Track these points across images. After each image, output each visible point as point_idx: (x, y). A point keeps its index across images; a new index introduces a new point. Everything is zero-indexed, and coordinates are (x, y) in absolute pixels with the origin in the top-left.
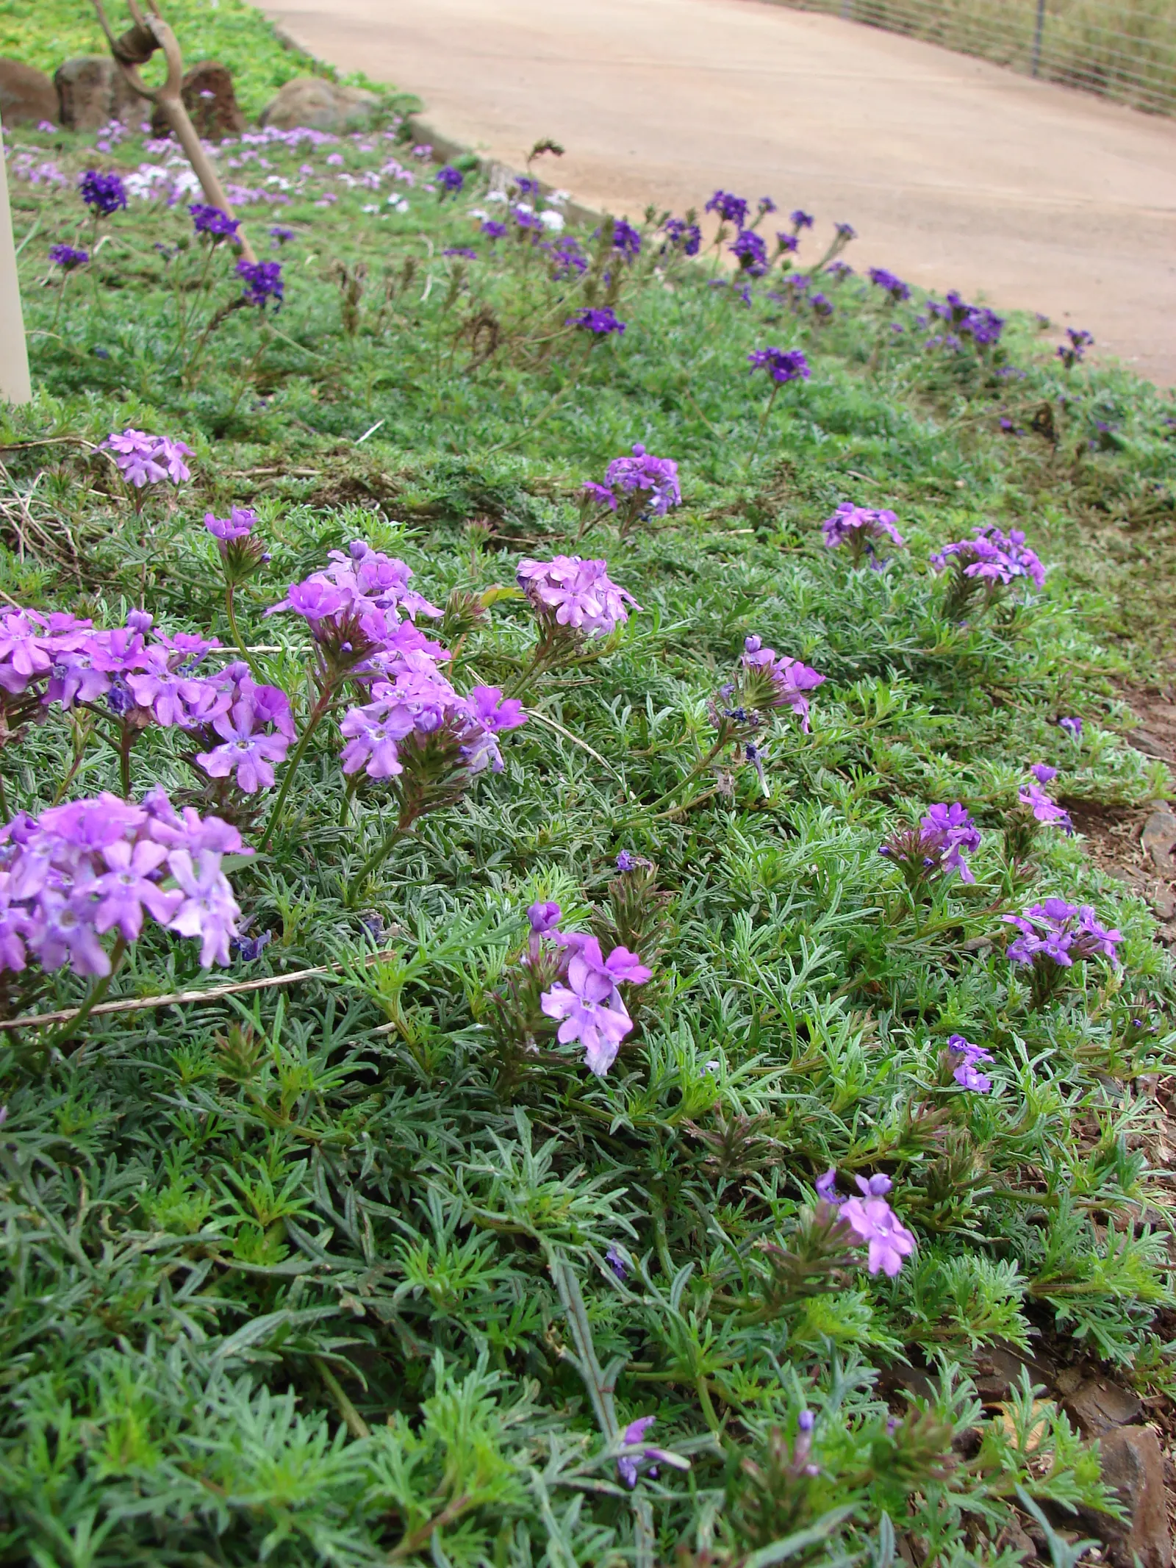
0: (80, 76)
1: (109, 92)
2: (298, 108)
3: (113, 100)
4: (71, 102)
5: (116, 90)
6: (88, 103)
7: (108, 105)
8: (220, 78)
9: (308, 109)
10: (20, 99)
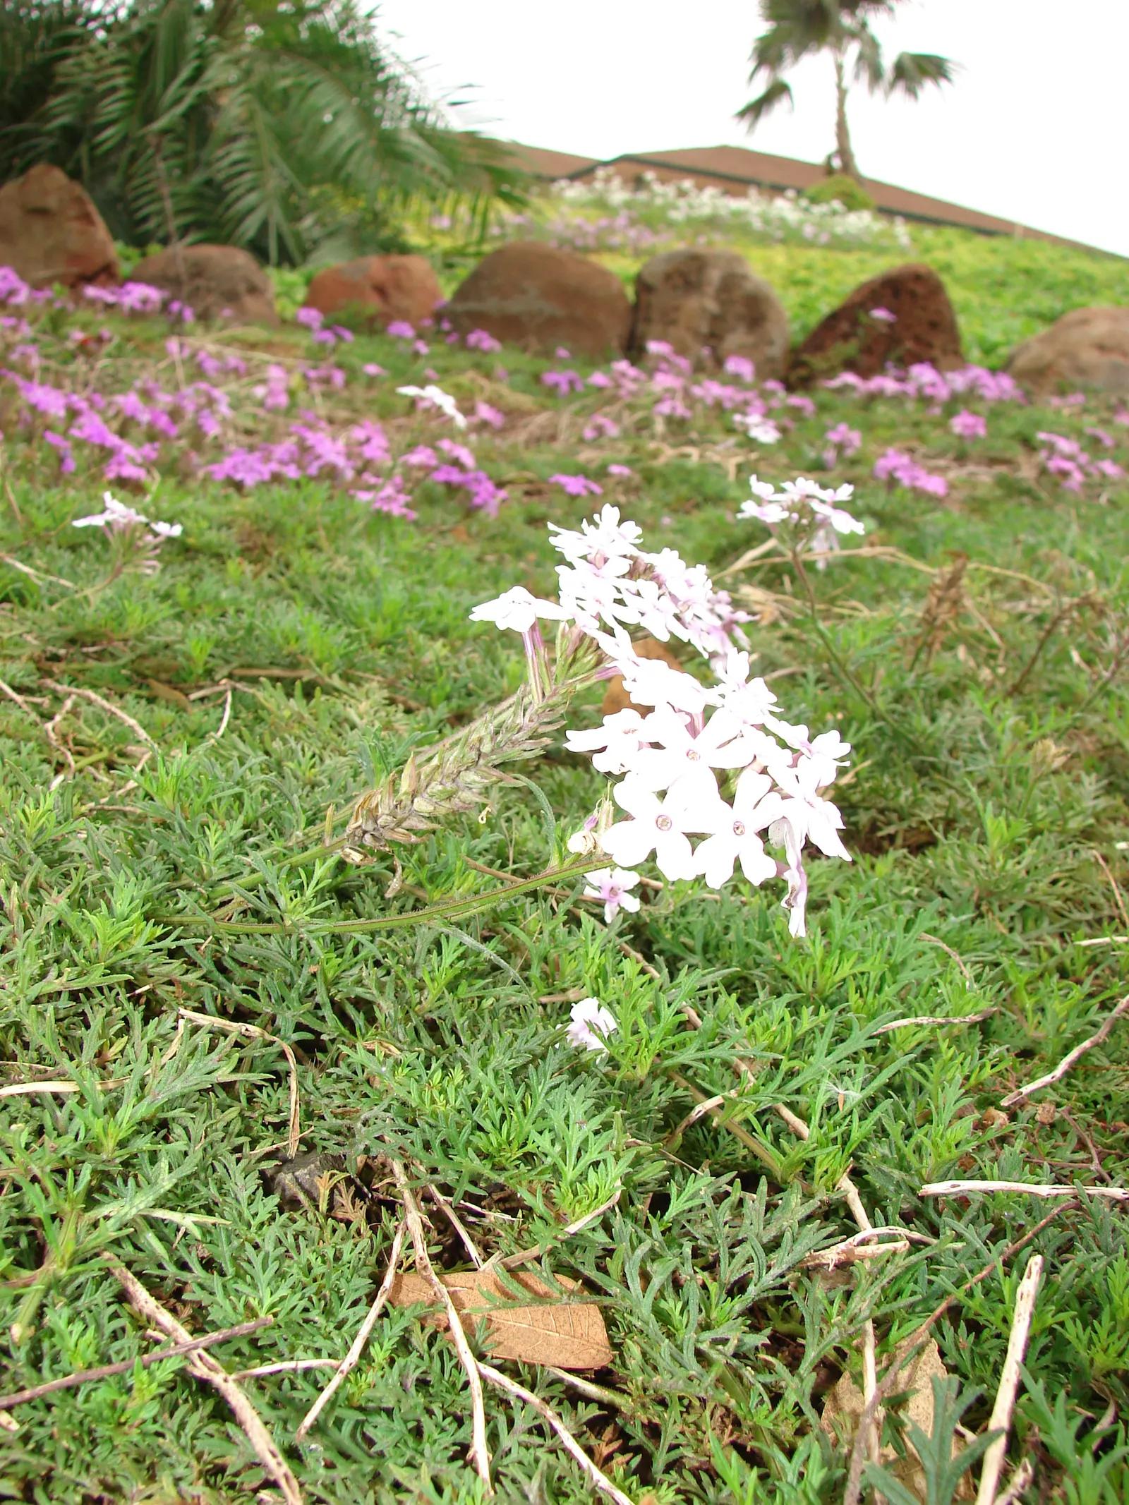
0: (668, 277)
1: (712, 306)
2: (1070, 355)
3: (715, 319)
4: (648, 320)
5: (723, 303)
6: (673, 322)
7: (704, 328)
8: (920, 290)
9: (1089, 356)
10: (560, 312)
